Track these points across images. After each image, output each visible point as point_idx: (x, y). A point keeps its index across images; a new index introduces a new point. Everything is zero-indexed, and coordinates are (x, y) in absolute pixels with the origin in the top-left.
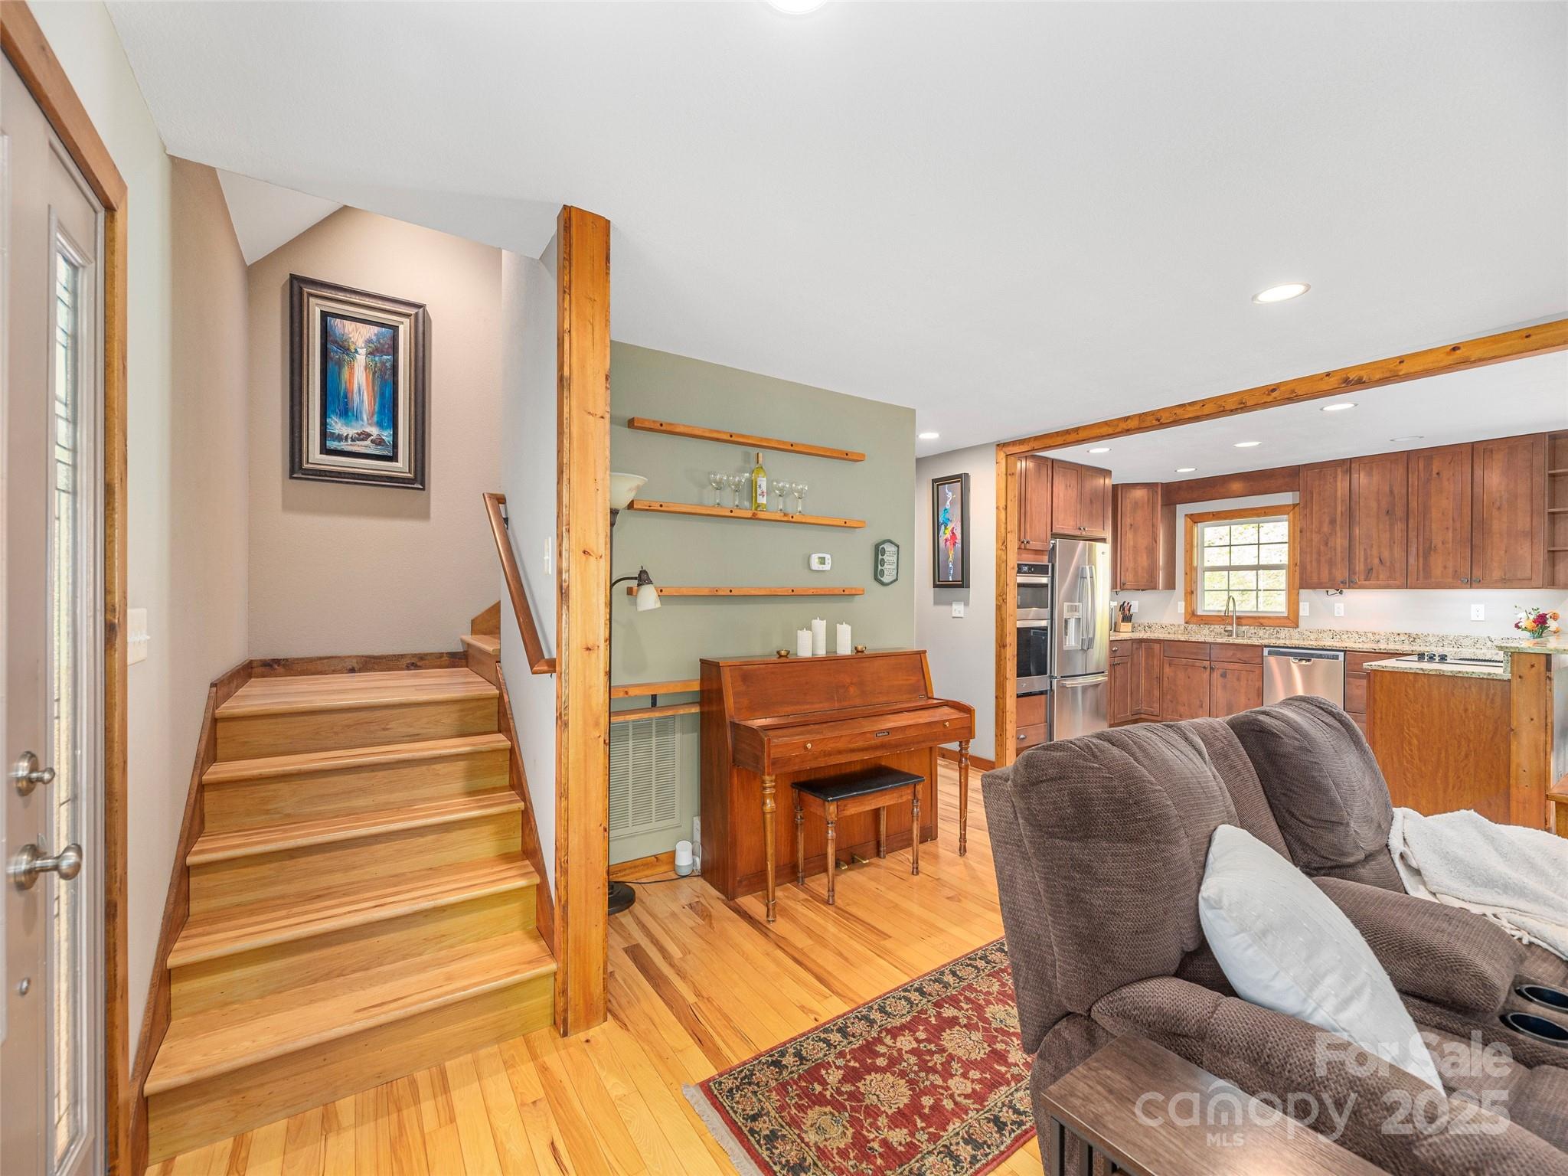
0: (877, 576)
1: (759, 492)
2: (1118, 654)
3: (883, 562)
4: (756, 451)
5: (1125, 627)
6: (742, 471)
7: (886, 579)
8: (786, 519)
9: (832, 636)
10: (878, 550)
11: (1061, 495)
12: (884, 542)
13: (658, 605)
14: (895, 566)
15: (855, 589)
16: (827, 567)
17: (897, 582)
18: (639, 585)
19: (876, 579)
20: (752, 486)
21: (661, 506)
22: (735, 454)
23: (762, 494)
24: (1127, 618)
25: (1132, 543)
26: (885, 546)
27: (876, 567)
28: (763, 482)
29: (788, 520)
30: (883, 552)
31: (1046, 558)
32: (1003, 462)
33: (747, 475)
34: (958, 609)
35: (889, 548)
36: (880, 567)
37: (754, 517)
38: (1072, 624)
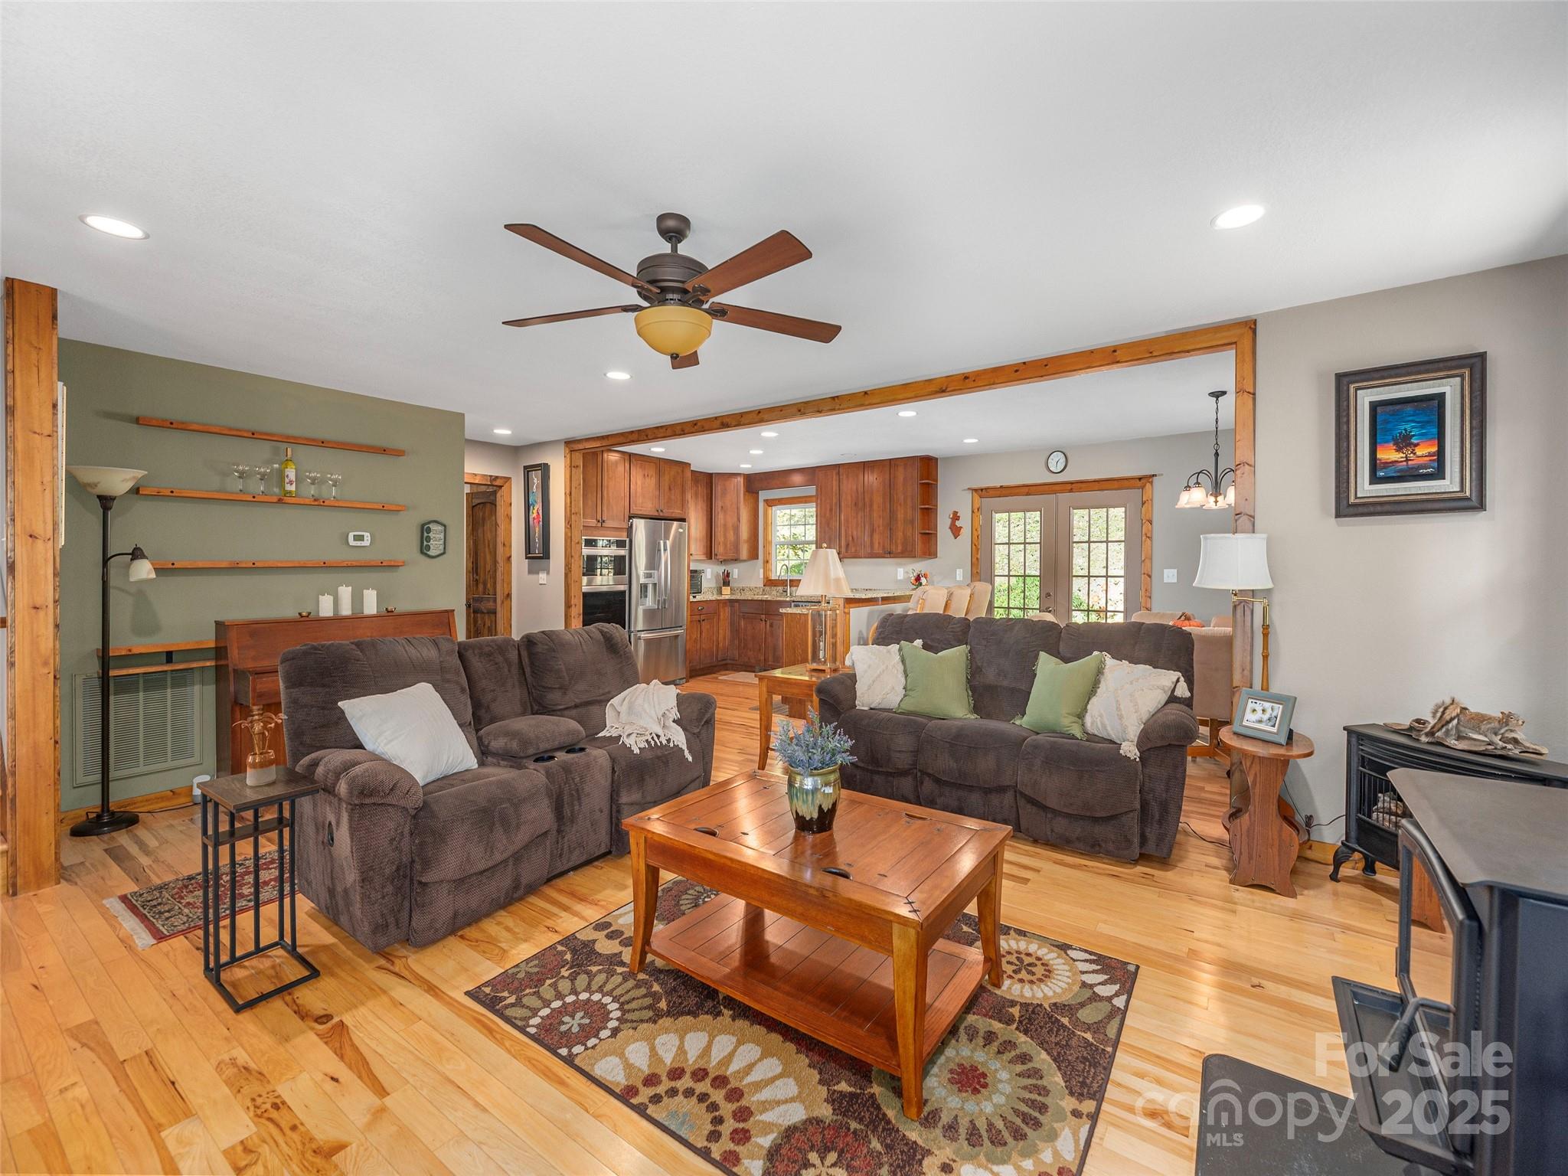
0: (424, 550)
1: (287, 480)
2: (704, 611)
3: (428, 539)
4: (285, 445)
5: (726, 591)
6: (269, 462)
7: (432, 553)
8: (316, 503)
9: (357, 599)
10: (424, 529)
11: (639, 483)
12: (429, 523)
13: (153, 575)
14: (442, 542)
15: (394, 561)
16: (367, 542)
17: (445, 556)
18: (132, 560)
19: (422, 552)
20: (281, 476)
21: (172, 492)
22: (264, 449)
23: (291, 483)
24: (726, 583)
25: (722, 521)
26: (430, 526)
27: (422, 543)
28: (291, 473)
29: (318, 503)
30: (429, 530)
31: (625, 534)
32: (568, 456)
33: (276, 466)
34: (542, 577)
35: (433, 527)
36: (425, 543)
37: (280, 501)
38: (650, 588)
